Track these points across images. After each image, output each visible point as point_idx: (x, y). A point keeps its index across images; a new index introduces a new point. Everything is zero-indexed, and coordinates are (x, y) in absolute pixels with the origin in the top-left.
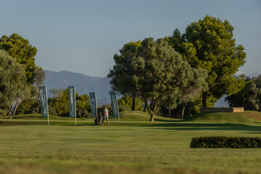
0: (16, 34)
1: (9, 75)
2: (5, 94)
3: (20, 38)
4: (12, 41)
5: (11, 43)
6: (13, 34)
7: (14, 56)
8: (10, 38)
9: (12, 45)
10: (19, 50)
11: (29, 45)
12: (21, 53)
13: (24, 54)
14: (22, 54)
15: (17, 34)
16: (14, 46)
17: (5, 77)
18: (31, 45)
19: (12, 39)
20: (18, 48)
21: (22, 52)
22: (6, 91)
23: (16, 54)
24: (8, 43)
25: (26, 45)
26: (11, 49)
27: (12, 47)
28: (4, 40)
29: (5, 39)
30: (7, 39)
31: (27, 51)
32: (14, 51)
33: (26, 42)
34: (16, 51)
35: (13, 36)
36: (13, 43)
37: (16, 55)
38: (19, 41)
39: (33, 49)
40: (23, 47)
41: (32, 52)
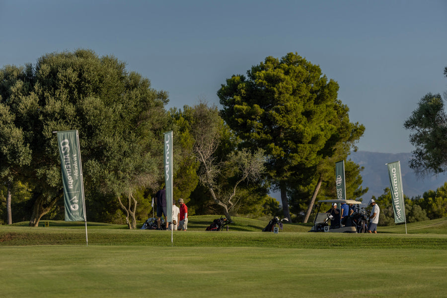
0: (294, 54)
1: (118, 118)
2: (106, 165)
3: (302, 62)
4: (284, 69)
5: (283, 71)
6: (288, 54)
7: (288, 99)
8: (282, 63)
9: (283, 76)
10: (298, 86)
11: (321, 76)
12: (302, 93)
13: (309, 94)
14: (306, 96)
15: (296, 54)
16: (287, 77)
17: (105, 122)
18: (325, 76)
19: (285, 65)
20: (295, 83)
21: (304, 91)
22: (108, 157)
23: (291, 95)
24: (275, 73)
25: (314, 77)
26: (280, 84)
27: (283, 81)
28: (268, 66)
29: (269, 64)
30: (276, 65)
31: (316, 88)
32: (287, 88)
33: (315, 69)
34: (291, 90)
35: (288, 59)
36: (287, 73)
37: (292, 97)
38: (299, 68)
39: (328, 85)
40: (307, 81)
41: (326, 91)
